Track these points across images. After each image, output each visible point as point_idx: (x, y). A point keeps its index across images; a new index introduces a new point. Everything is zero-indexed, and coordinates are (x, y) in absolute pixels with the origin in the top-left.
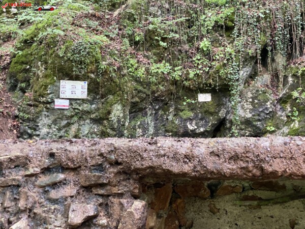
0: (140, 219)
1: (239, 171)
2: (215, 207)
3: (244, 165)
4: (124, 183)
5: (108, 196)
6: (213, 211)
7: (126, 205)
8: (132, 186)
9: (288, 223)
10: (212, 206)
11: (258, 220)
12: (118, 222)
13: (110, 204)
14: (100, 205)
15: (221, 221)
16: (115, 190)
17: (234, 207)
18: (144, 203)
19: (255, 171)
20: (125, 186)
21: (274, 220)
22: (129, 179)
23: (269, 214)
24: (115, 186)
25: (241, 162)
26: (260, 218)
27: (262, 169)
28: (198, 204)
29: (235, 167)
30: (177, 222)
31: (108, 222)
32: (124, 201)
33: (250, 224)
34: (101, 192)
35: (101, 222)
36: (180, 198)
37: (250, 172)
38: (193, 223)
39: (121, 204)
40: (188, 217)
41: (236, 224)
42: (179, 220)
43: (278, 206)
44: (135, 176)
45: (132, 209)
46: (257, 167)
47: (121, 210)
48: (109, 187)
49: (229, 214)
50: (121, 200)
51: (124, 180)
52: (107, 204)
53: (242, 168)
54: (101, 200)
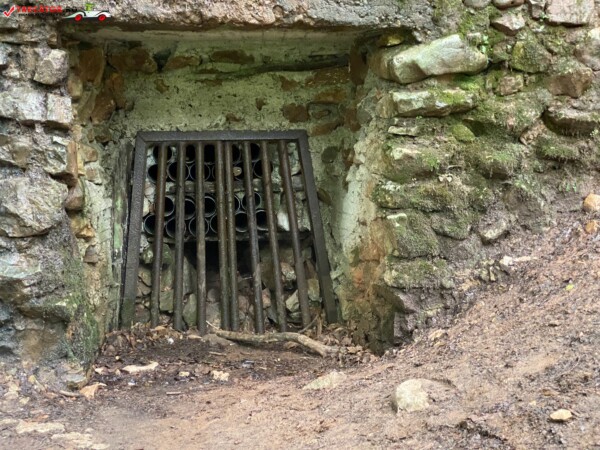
0: (59, 70)
1: (175, 17)
2: (163, 84)
3: (181, 10)
4: (39, 30)
5: (19, 45)
6: (161, 89)
7: (41, 54)
8: (48, 33)
9: (254, 103)
10: (160, 82)
11: (217, 99)
12: (34, 73)
13: (21, 54)
14: (10, 55)
15: (171, 101)
16: (27, 38)
17: (188, 84)
18: (63, 53)
19: (193, 17)
20: (40, 33)
21: (237, 99)
22: (44, 25)
23: (231, 91)
24: (27, 33)
25: (178, 7)
26: (220, 97)
27: (201, 15)
28: (141, 79)
29: (170, 12)
30: (112, 102)
31: (21, 74)
32: (39, 50)
33: (208, 104)
34: (11, 39)
35: (12, 74)
36: (116, 72)
37: (188, 17)
38: (134, 104)
39: (35, 53)
40: (127, 96)
41: (190, 105)
42: (115, 100)
43: (242, 82)
44: (51, 21)
45: (49, 58)
46: (195, 13)
47: (37, 60)
48: (19, 34)
49: (181, 92)
50: (36, 49)
51: (37, 26)
52: (18, 55)
53: (178, 13)
54: (10, 49)
